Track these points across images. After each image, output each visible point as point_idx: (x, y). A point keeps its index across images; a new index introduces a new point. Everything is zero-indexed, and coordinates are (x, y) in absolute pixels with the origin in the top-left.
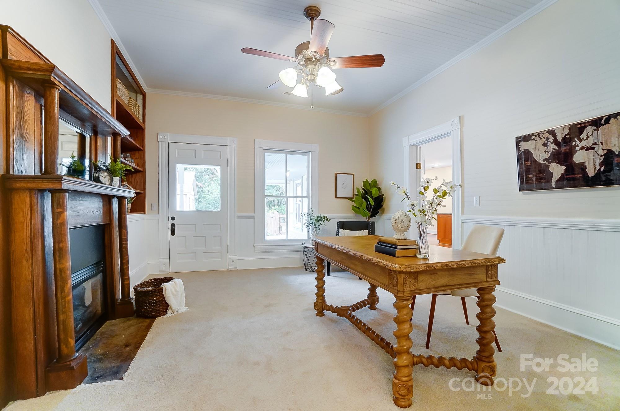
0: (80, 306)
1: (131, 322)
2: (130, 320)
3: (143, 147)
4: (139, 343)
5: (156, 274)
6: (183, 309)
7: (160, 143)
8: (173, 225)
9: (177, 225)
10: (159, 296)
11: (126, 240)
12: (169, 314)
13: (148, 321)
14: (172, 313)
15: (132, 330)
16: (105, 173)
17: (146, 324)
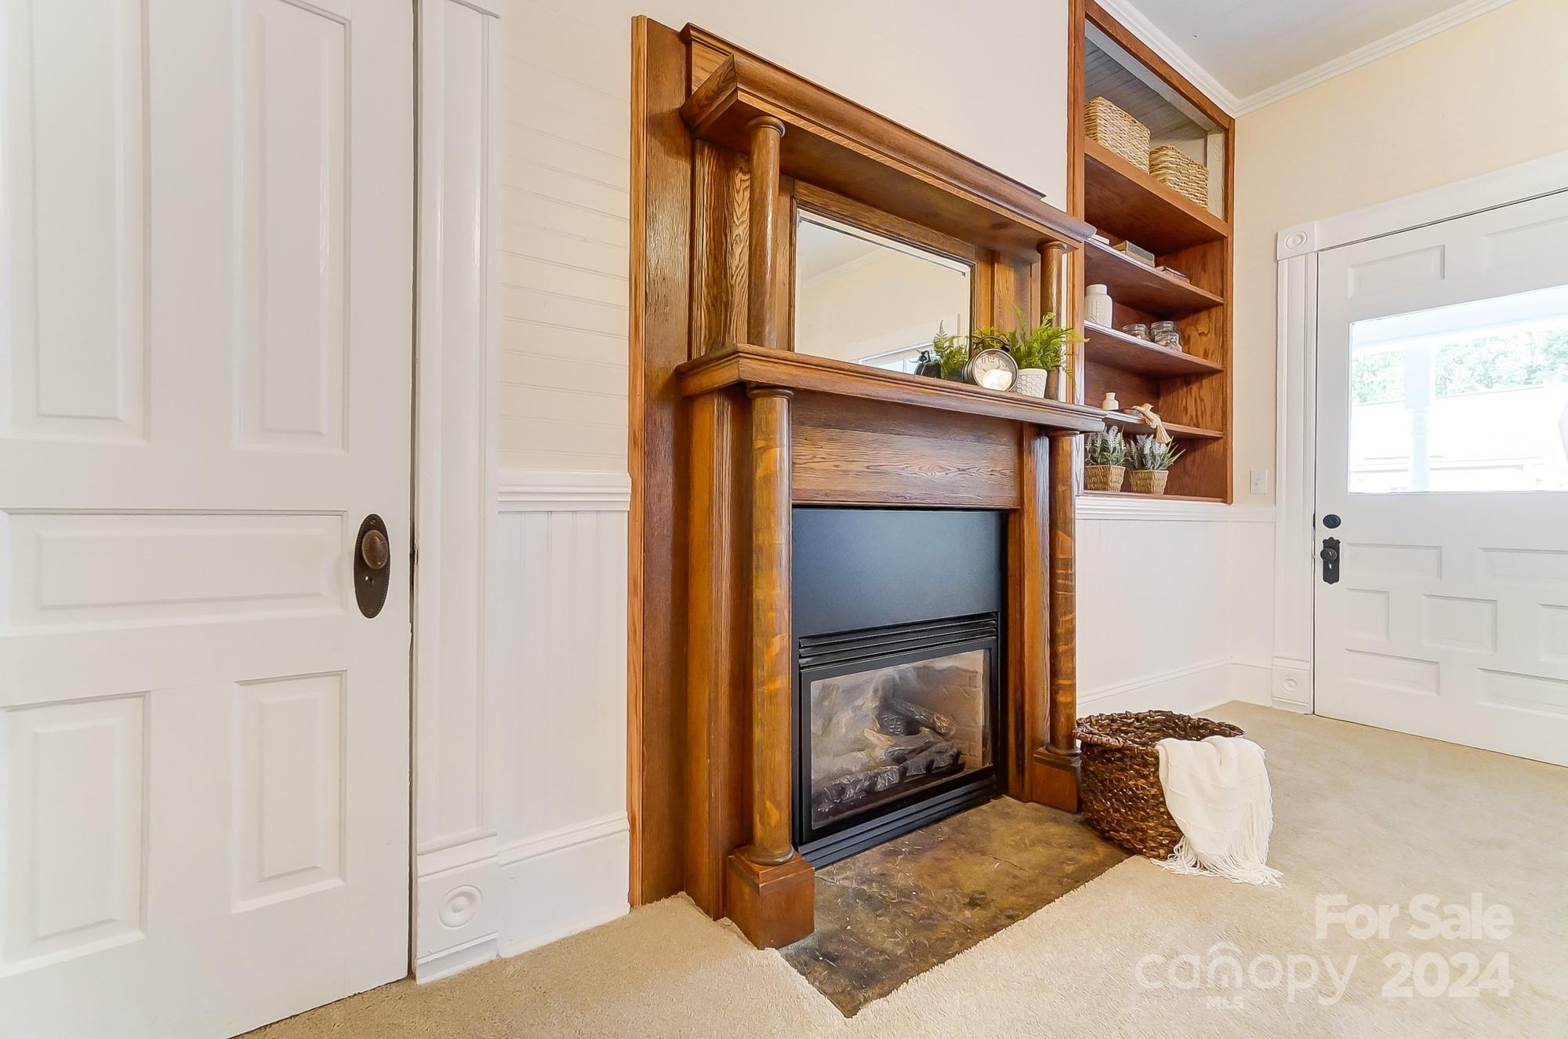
0: (927, 727)
1: (1054, 829)
2: (1056, 821)
3: (1222, 296)
4: (1009, 917)
5: (1260, 706)
6: (1254, 871)
7: (1284, 266)
8: (1332, 545)
9: (1350, 544)
10: (1145, 777)
11: (1069, 563)
12: (1180, 865)
13: (1102, 850)
14: (1194, 866)
15: (1038, 855)
16: (996, 359)
17: (1087, 858)
